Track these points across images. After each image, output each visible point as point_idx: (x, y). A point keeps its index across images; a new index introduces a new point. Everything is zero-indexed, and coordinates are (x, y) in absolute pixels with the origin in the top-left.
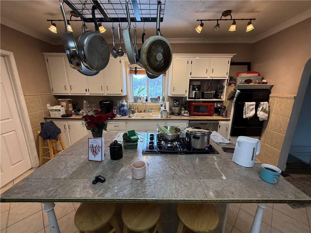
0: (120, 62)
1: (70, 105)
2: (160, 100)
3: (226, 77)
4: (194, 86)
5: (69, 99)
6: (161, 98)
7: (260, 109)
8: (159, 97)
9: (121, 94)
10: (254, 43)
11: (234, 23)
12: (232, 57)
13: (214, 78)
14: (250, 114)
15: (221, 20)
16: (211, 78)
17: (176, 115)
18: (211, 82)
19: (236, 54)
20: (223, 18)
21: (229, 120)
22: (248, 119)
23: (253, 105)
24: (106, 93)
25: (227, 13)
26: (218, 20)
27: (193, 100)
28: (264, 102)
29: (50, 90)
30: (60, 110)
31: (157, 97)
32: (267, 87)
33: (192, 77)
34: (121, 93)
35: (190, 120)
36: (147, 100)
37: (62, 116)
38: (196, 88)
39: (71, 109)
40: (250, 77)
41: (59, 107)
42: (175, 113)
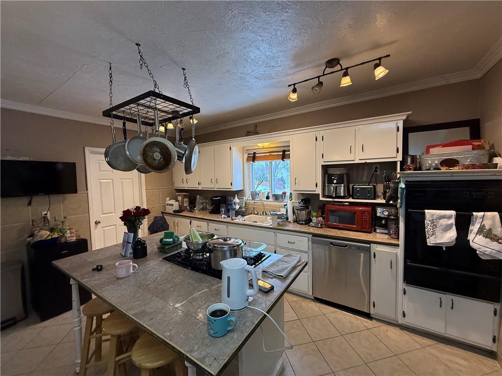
0: (230, 149)
1: (186, 200)
2: (286, 197)
3: (396, 157)
4: (330, 176)
5: (184, 194)
6: (288, 194)
7: (475, 228)
8: (284, 193)
9: (231, 189)
10: (481, 78)
11: (345, 74)
12: (405, 117)
13: (368, 161)
14: (442, 238)
15: (324, 75)
16: (363, 161)
17: (302, 224)
18: (376, 168)
19: (411, 112)
20: (328, 70)
21: (398, 245)
22: (444, 249)
23: (450, 217)
24: (216, 187)
25: (332, 62)
26: (319, 77)
27: (331, 200)
28: (484, 211)
29: (172, 183)
30: (173, 205)
31: (281, 193)
32: (495, 175)
33: (324, 162)
34: (230, 187)
35: (314, 235)
36: (268, 198)
37: (174, 211)
38: (334, 179)
39: (186, 204)
40: (452, 154)
41: (173, 202)
42: (299, 221)
